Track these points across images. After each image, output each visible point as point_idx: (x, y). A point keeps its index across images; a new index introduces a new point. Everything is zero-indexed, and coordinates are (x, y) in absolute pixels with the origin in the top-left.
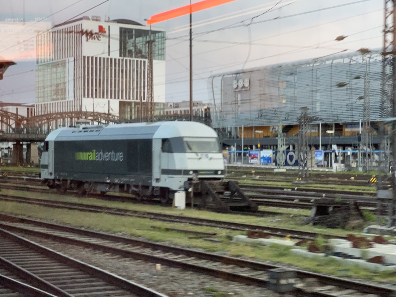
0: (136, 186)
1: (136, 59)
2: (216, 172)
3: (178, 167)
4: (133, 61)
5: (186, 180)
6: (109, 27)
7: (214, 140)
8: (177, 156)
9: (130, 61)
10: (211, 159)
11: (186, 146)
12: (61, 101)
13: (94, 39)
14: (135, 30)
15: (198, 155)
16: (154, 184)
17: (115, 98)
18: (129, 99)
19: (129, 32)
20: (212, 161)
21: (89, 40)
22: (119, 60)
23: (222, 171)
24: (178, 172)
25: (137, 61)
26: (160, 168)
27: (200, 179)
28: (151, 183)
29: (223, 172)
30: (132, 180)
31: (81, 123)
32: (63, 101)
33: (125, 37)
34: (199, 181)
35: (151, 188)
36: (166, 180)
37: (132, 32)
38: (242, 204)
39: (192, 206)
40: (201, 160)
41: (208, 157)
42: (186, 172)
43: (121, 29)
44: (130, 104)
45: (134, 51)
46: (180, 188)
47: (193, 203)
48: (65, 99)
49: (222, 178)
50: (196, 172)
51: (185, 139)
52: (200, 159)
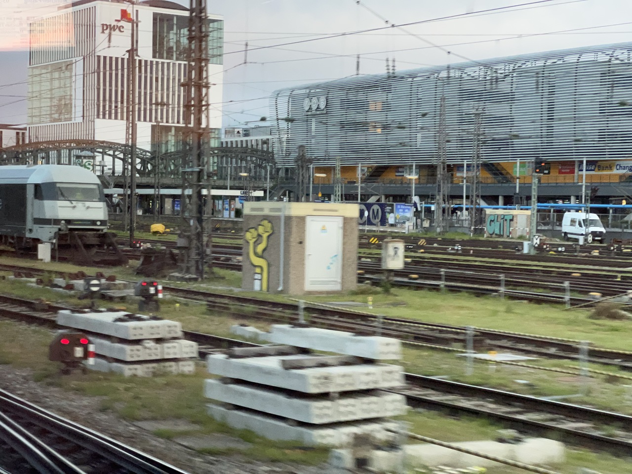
0: (13, 238)
1: (178, 62)
2: (94, 222)
3: (48, 215)
4: (174, 64)
5: (57, 230)
6: (137, 11)
7: (95, 187)
8: (47, 203)
9: (168, 64)
10: (88, 208)
11: (59, 193)
12: (65, 123)
13: (114, 30)
14: (177, 16)
15: (72, 203)
16: (28, 235)
17: (145, 120)
18: (167, 122)
19: (167, 20)
20: (90, 209)
21: (105, 31)
22: (151, 62)
23: (101, 221)
24: (47, 222)
25: (180, 65)
26: (32, 216)
27: (71, 230)
28: (24, 234)
29: (103, 223)
30: (9, 230)
31: (83, 158)
32: (67, 122)
33: (162, 27)
34: (67, 232)
35: (24, 239)
36: (37, 230)
37: (173, 20)
38: (112, 258)
39: (57, 258)
40: (75, 209)
41: (85, 206)
42: (57, 222)
43: (155, 15)
44: (168, 129)
45: (175, 49)
46: (50, 240)
47: (57, 256)
48: (70, 119)
49: (102, 230)
50: (68, 222)
51: (58, 185)
52: (74, 207)
